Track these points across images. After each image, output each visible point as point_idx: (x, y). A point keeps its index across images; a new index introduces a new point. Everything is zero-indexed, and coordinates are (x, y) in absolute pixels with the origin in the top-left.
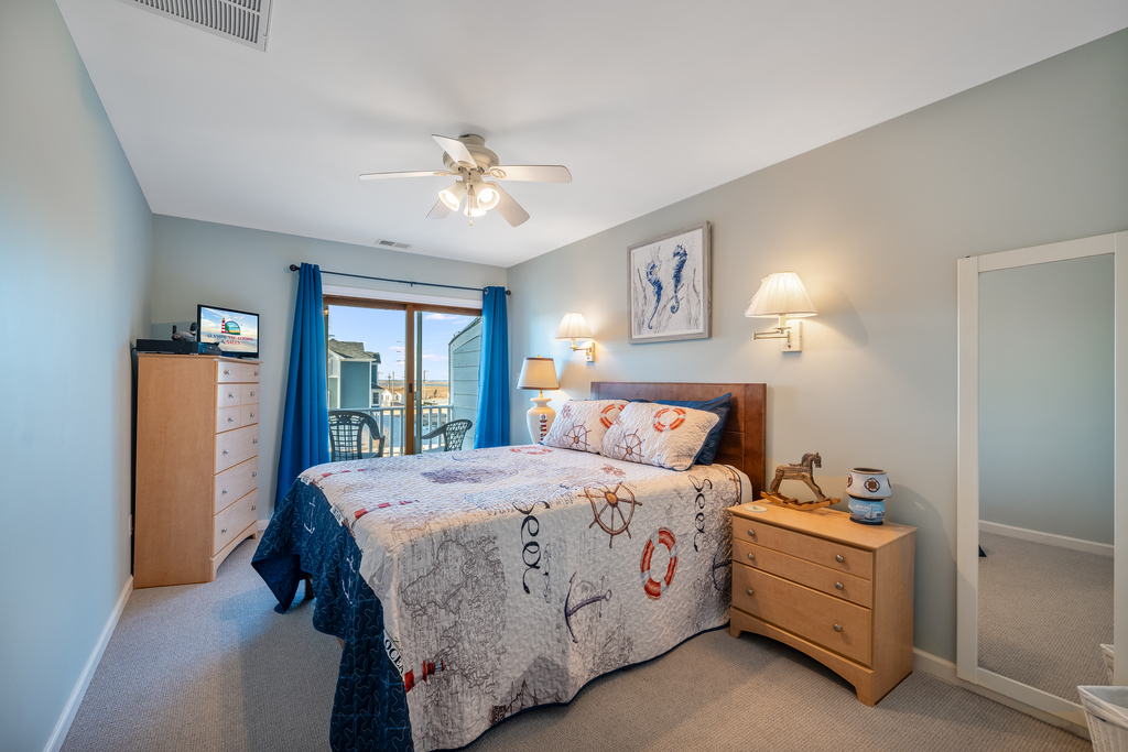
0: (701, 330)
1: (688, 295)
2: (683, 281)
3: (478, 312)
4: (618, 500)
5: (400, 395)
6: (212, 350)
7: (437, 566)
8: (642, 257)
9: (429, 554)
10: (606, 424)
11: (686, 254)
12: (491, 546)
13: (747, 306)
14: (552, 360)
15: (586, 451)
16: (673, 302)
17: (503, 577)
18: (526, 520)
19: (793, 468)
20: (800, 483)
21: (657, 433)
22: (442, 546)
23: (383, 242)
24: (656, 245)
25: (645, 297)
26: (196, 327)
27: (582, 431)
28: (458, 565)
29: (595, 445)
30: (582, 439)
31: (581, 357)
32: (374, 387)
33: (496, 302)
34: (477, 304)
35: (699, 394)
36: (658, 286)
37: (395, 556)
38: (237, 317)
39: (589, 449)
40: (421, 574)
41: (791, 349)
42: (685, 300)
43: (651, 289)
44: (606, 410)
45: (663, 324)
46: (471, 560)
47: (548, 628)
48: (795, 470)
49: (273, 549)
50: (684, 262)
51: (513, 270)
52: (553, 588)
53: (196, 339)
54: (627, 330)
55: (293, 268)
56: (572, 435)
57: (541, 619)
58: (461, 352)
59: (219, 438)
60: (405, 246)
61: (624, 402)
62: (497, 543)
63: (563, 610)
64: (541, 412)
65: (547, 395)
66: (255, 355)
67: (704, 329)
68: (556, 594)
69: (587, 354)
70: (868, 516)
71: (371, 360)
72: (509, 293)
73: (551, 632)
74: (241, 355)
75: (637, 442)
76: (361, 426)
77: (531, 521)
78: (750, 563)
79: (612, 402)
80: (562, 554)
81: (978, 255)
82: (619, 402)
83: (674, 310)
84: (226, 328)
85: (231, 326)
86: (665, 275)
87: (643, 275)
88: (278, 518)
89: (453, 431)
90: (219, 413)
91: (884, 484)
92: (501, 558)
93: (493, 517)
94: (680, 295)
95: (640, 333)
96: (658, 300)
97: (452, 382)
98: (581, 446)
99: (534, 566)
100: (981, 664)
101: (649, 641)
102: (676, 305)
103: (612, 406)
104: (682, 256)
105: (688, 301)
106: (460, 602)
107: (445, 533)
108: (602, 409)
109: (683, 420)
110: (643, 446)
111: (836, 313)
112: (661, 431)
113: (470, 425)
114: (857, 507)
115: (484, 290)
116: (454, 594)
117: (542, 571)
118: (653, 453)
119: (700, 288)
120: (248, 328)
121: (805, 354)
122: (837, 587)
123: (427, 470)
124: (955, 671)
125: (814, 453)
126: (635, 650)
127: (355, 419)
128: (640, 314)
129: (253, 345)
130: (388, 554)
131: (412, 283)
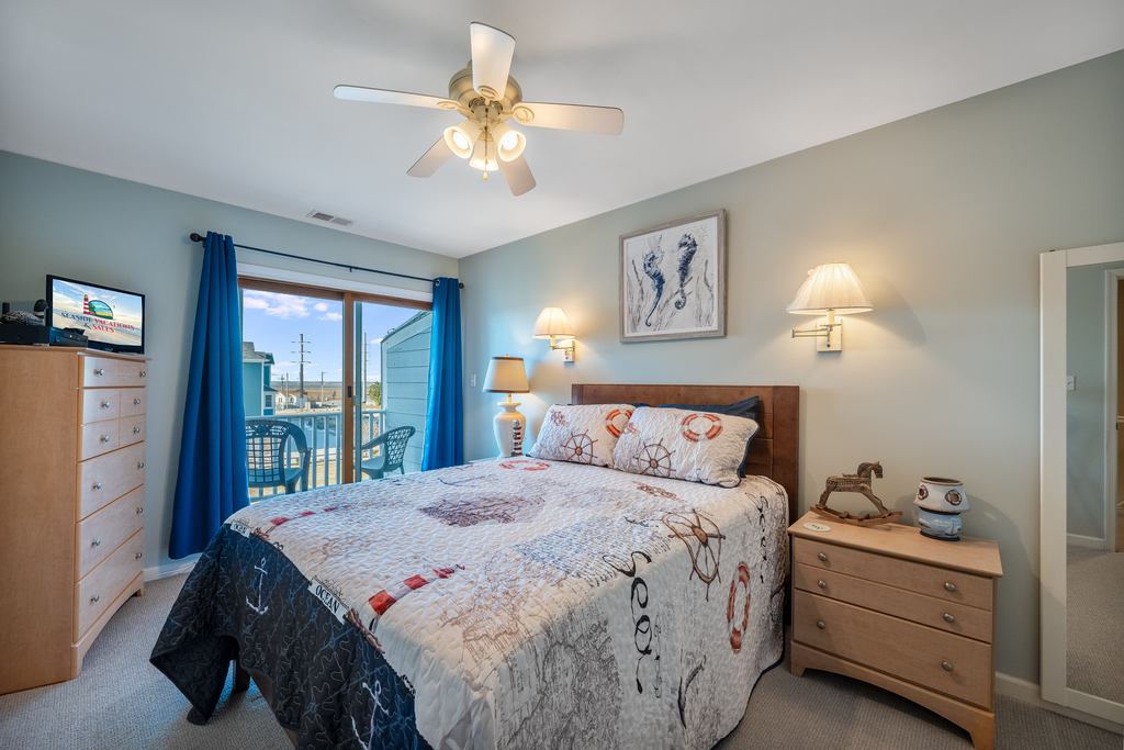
0: (714, 326)
1: (698, 289)
2: (692, 274)
3: (429, 306)
4: (707, 536)
5: (295, 398)
6: (74, 338)
7: (543, 692)
8: (637, 248)
9: (533, 675)
10: (616, 433)
11: (695, 245)
12: (602, 638)
13: (791, 300)
14: (522, 359)
15: (590, 464)
16: (679, 297)
17: (617, 680)
18: (634, 586)
19: (847, 479)
20: (859, 496)
21: (690, 443)
22: (549, 656)
23: (319, 216)
24: (657, 234)
25: (642, 291)
26: (46, 305)
27: (586, 441)
28: (568, 680)
29: (603, 458)
30: (587, 450)
31: (559, 357)
32: (267, 389)
33: (448, 296)
34: (427, 297)
35: (715, 397)
36: (659, 280)
37: (490, 696)
38: (106, 295)
39: (594, 461)
40: (525, 714)
41: (830, 349)
42: (694, 295)
43: (649, 283)
44: (611, 416)
45: (666, 321)
46: (583, 666)
47: (659, 733)
48: (851, 481)
49: (187, 633)
50: (693, 253)
51: (466, 261)
52: (663, 675)
53: (44, 323)
54: (617, 329)
55: (195, 237)
56: (572, 445)
57: (651, 724)
58: (398, 351)
59: (85, 467)
60: (345, 222)
61: (630, 407)
62: (609, 629)
63: (676, 704)
64: (513, 418)
65: (516, 398)
66: (140, 350)
67: (719, 326)
68: (667, 683)
69: (566, 353)
70: (949, 532)
71: (263, 361)
72: (462, 286)
73: (662, 738)
74: (117, 348)
75: (664, 454)
76: (284, 438)
77: (639, 586)
78: (820, 591)
79: (615, 407)
80: (671, 624)
81: (1066, 248)
82: (624, 407)
83: (678, 305)
84: (90, 308)
85: (97, 306)
86: (669, 267)
87: (640, 267)
88: (194, 585)
89: (395, 440)
90: (86, 431)
91: (963, 496)
92: (614, 652)
93: (598, 591)
94: (687, 289)
95: (634, 330)
96: (659, 295)
97: (385, 386)
98: (586, 458)
99: (647, 651)
100: (1071, 684)
101: (736, 705)
102: (682, 300)
103: (617, 412)
104: (690, 248)
105: (698, 296)
106: (572, 739)
107: (548, 632)
108: (605, 414)
109: (720, 428)
110: (674, 459)
111: (888, 310)
112: (696, 441)
113: (412, 431)
114: (936, 523)
115: (435, 281)
116: (566, 730)
117: (654, 655)
118: (689, 466)
119: (714, 281)
120: (125, 315)
121: (845, 354)
122: (946, 619)
123: (425, 504)
124: (1039, 694)
125: (873, 462)
126: (723, 722)
127: (277, 430)
128: (635, 309)
129: (134, 335)
130: (476, 695)
131: (351, 268)
